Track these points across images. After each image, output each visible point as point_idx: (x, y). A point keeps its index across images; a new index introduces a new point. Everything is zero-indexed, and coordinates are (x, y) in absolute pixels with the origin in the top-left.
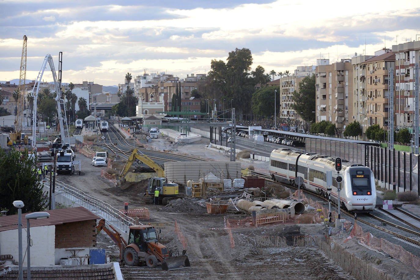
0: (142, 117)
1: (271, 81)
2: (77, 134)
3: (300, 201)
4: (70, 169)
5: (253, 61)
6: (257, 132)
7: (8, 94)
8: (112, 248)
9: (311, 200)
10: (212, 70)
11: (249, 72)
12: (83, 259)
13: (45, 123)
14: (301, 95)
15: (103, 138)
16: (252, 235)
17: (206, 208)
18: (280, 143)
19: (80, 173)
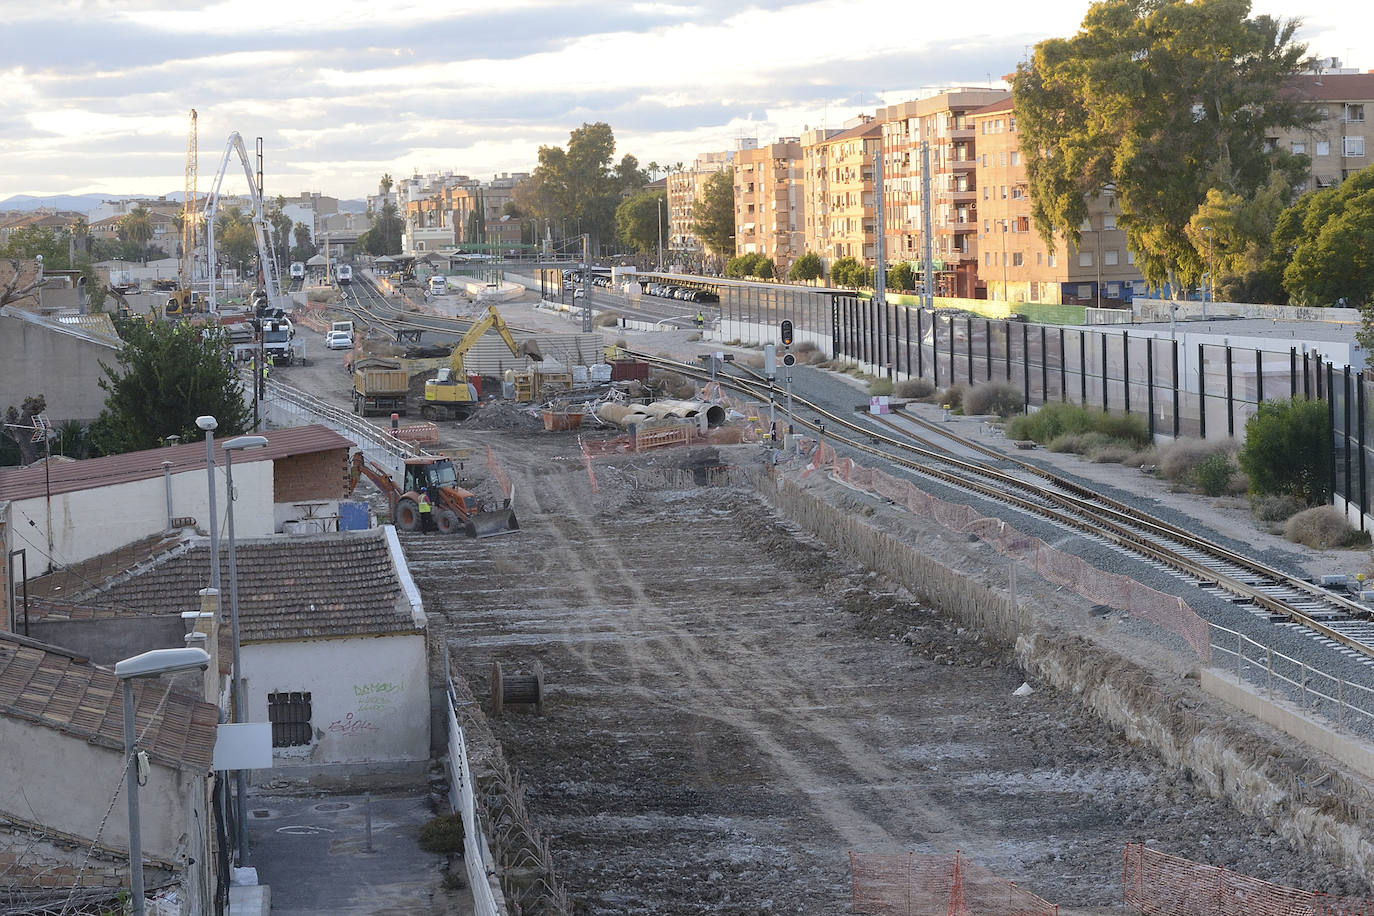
0: (413, 255)
1: (651, 181)
2: (295, 290)
3: (715, 402)
4: (286, 355)
5: (616, 146)
6: (629, 276)
7: (163, 218)
8: (371, 500)
9: (737, 400)
10: (541, 165)
11: (608, 166)
12: (327, 522)
13: (235, 271)
14: (709, 204)
15: (344, 295)
16: (630, 469)
17: (542, 420)
18: (672, 297)
19: (305, 363)
